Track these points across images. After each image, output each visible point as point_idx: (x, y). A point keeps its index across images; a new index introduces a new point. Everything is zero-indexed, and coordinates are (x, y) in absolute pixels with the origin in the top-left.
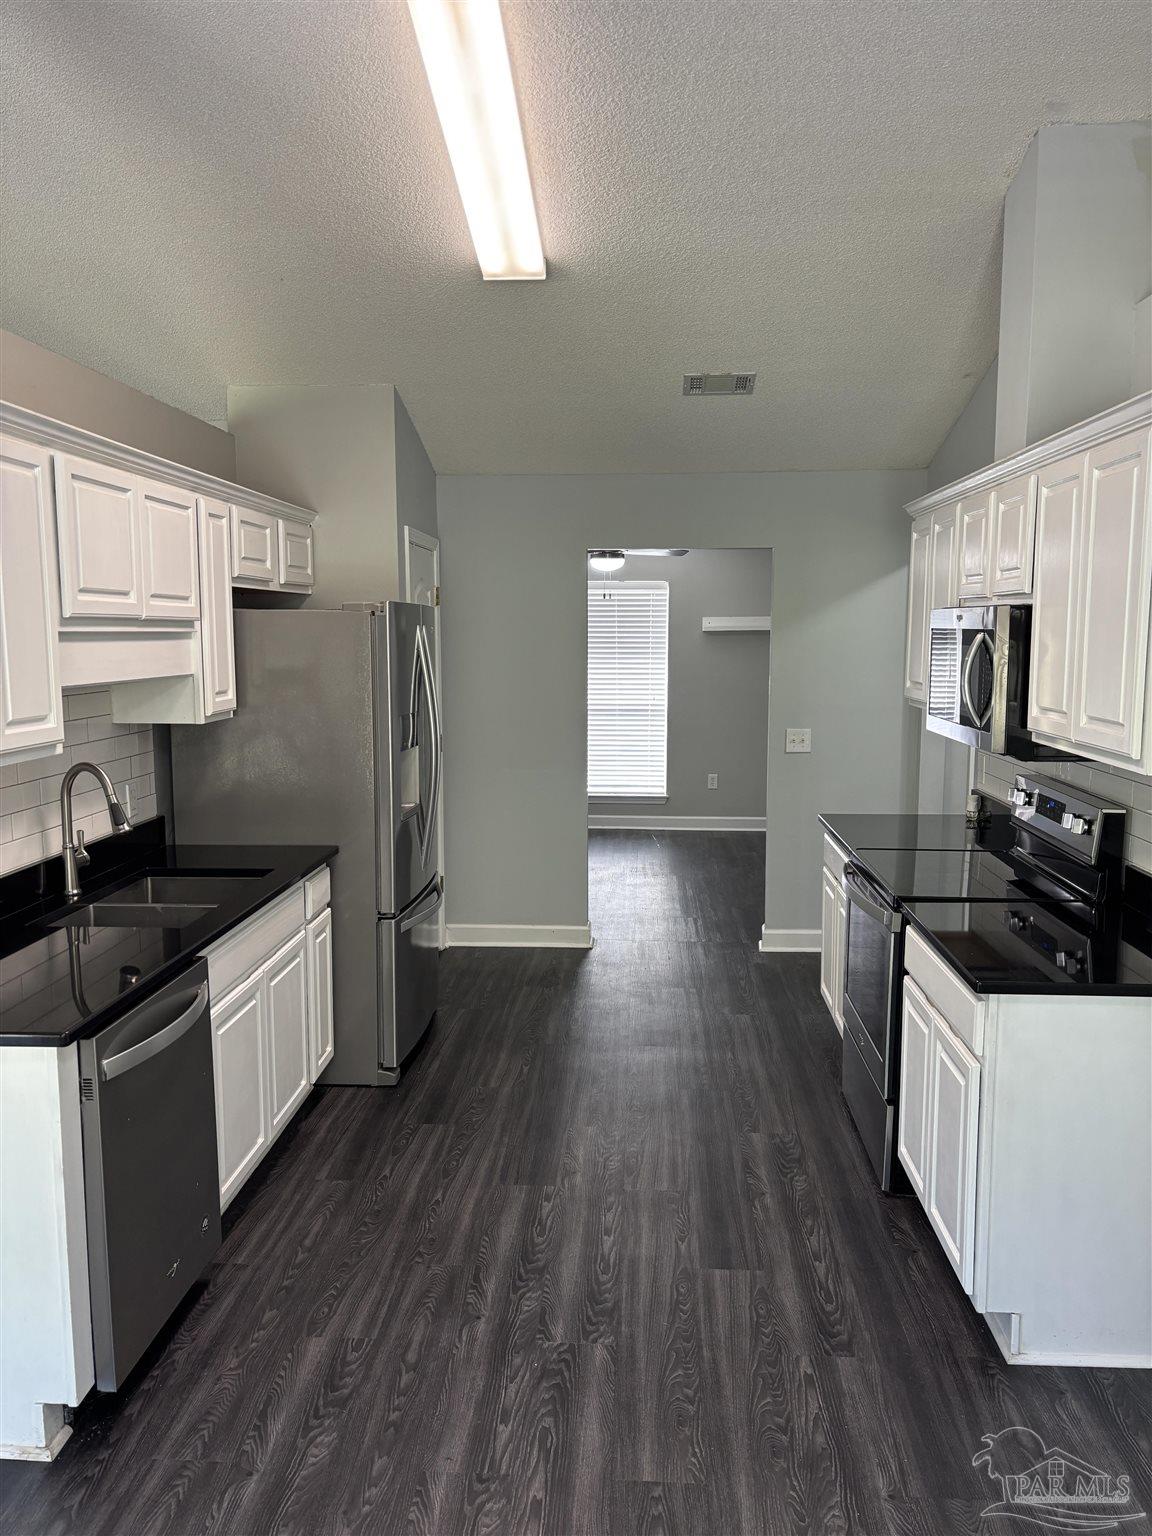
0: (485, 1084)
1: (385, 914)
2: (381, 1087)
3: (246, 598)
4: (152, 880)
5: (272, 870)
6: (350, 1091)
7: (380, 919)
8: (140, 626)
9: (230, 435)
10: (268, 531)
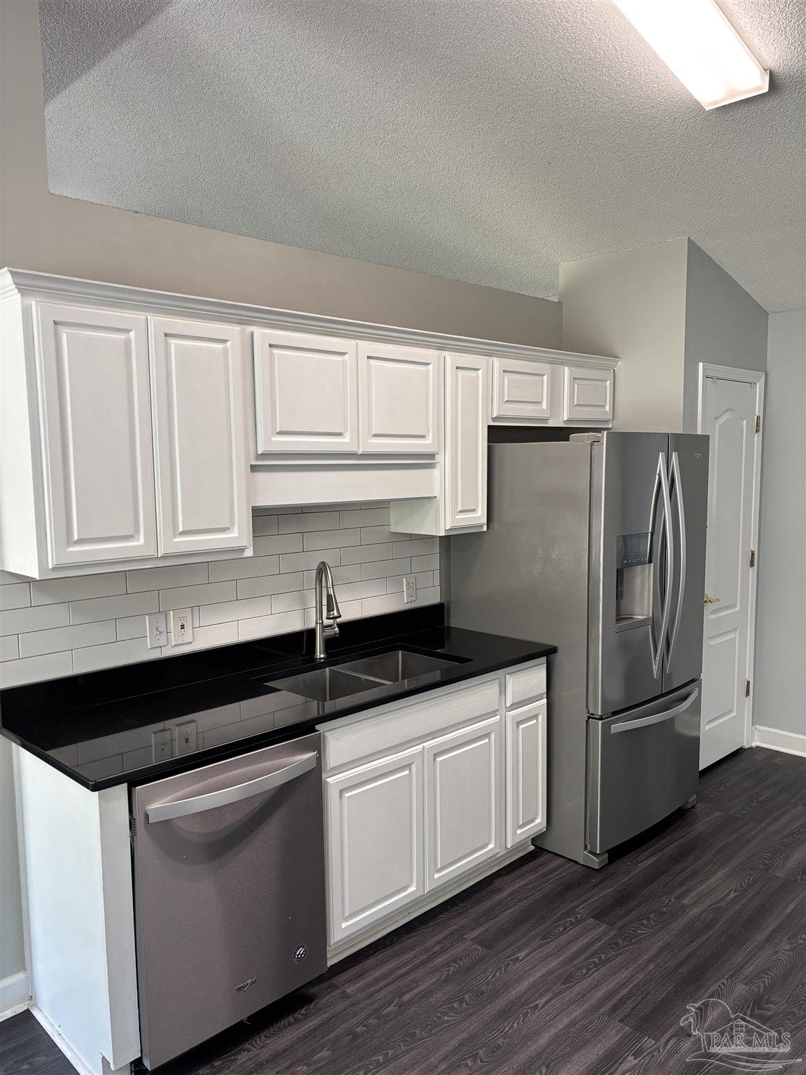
0: (678, 898)
1: (592, 714)
2: (586, 866)
3: (498, 434)
4: (403, 654)
5: (470, 660)
6: (560, 861)
7: (589, 718)
8: (358, 459)
9: (559, 302)
10: (545, 377)
